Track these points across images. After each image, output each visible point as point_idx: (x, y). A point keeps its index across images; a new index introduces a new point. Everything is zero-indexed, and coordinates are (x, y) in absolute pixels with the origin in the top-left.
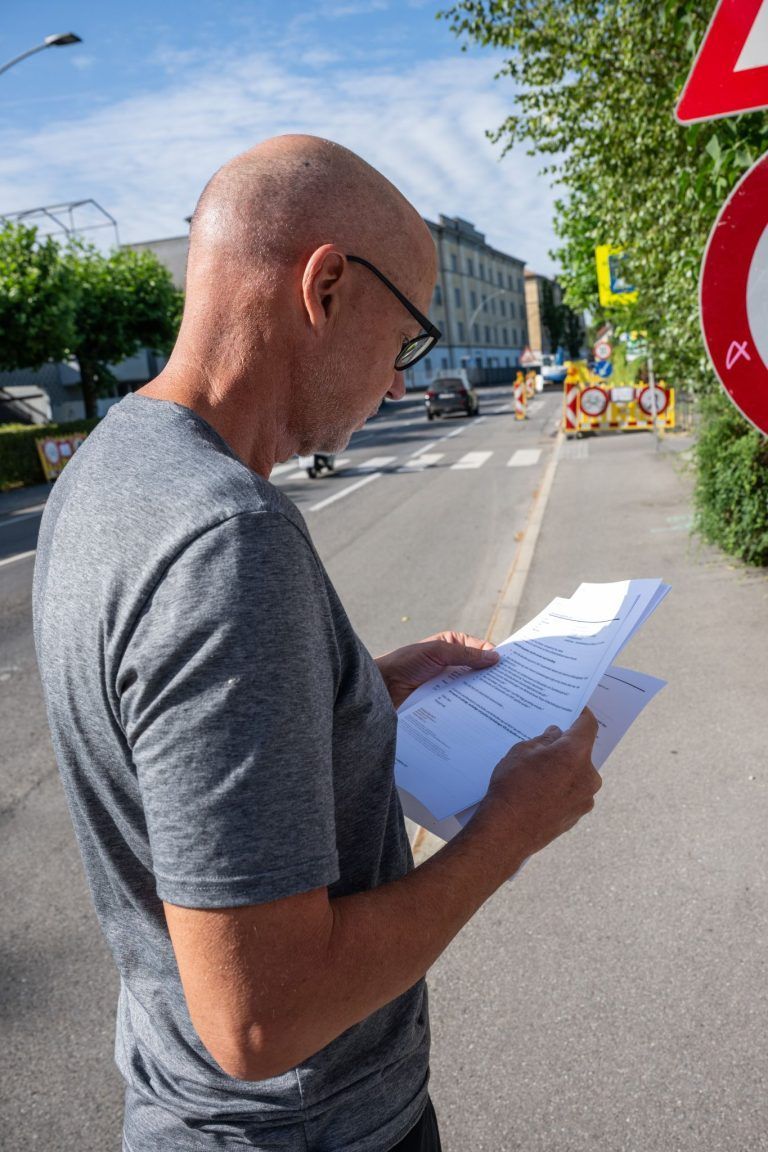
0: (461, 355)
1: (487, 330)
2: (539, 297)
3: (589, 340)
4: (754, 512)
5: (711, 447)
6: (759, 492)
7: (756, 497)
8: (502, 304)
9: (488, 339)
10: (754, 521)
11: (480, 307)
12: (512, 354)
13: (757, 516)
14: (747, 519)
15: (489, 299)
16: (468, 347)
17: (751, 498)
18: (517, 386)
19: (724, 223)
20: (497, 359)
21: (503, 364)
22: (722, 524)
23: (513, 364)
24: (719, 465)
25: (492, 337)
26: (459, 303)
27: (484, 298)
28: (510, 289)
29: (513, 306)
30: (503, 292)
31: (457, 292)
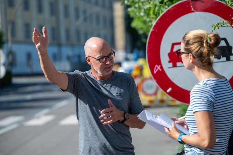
1: (86, 35)
11: (82, 18)
15: (88, 13)
19: (154, 30)
27: (85, 12)
28: (103, 6)
29: (105, 19)
30: (97, 9)
31: (66, 8)
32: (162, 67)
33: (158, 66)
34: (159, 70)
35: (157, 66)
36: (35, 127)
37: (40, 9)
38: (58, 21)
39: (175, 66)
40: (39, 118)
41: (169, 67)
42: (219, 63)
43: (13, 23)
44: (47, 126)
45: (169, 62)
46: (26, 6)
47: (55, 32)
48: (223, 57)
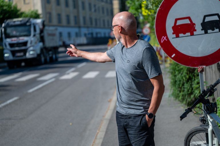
0: (84, 31)
1: (96, 20)
2: (120, 6)
3: (142, 25)
4: (188, 88)
5: (174, 66)
6: (190, 81)
7: (189, 83)
8: (103, 9)
9: (96, 24)
10: (188, 91)
11: (93, 10)
12: (107, 31)
13: (189, 89)
14: (186, 90)
15: (97, 7)
16: (88, 27)
17: (187, 83)
18: (109, 45)
19: (160, 9)
20: (100, 33)
21: (103, 35)
22: (178, 92)
23: (107, 35)
24: (177, 73)
25: (98, 23)
26: (84, 8)
27: (95, 6)
28: (107, 2)
29: (107, 10)
30: (103, 4)
31: (83, 3)
32: (167, 38)
33: (165, 37)
34: (165, 40)
35: (163, 37)
36: (67, 80)
37: (67, 5)
38: (78, 12)
39: (177, 36)
40: (68, 74)
41: (173, 37)
42: (214, 34)
43: (50, 14)
44: (74, 79)
45: (173, 34)
46: (58, 3)
47: (76, 18)
48: (216, 29)
